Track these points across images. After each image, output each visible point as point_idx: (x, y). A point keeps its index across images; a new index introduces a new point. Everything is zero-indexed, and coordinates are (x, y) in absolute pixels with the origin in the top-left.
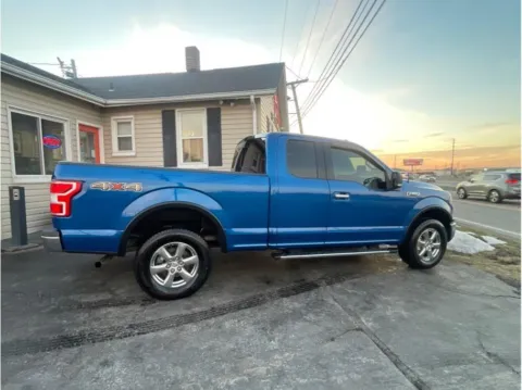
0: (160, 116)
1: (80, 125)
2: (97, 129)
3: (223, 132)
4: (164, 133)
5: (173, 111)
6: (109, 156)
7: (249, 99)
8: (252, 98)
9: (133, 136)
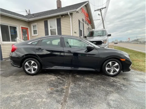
0: (44, 23)
1: (22, 27)
2: (28, 28)
3: (61, 26)
4: (45, 28)
5: (47, 21)
6: (31, 36)
7: (68, 14)
8: (69, 13)
9: (37, 29)
